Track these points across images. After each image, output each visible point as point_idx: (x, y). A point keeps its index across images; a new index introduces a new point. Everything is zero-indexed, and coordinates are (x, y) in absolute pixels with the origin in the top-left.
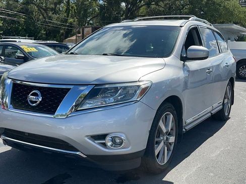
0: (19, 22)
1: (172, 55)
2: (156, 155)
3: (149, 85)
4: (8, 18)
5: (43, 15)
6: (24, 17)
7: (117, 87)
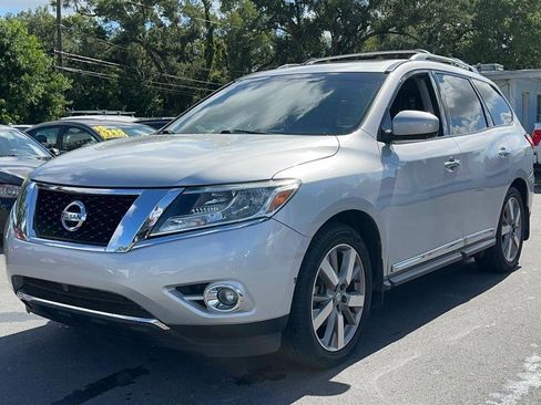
0: (107, 82)
1: (359, 131)
2: (316, 329)
3: (295, 186)
4: (84, 73)
5: (158, 66)
6: (118, 69)
7: (230, 192)
